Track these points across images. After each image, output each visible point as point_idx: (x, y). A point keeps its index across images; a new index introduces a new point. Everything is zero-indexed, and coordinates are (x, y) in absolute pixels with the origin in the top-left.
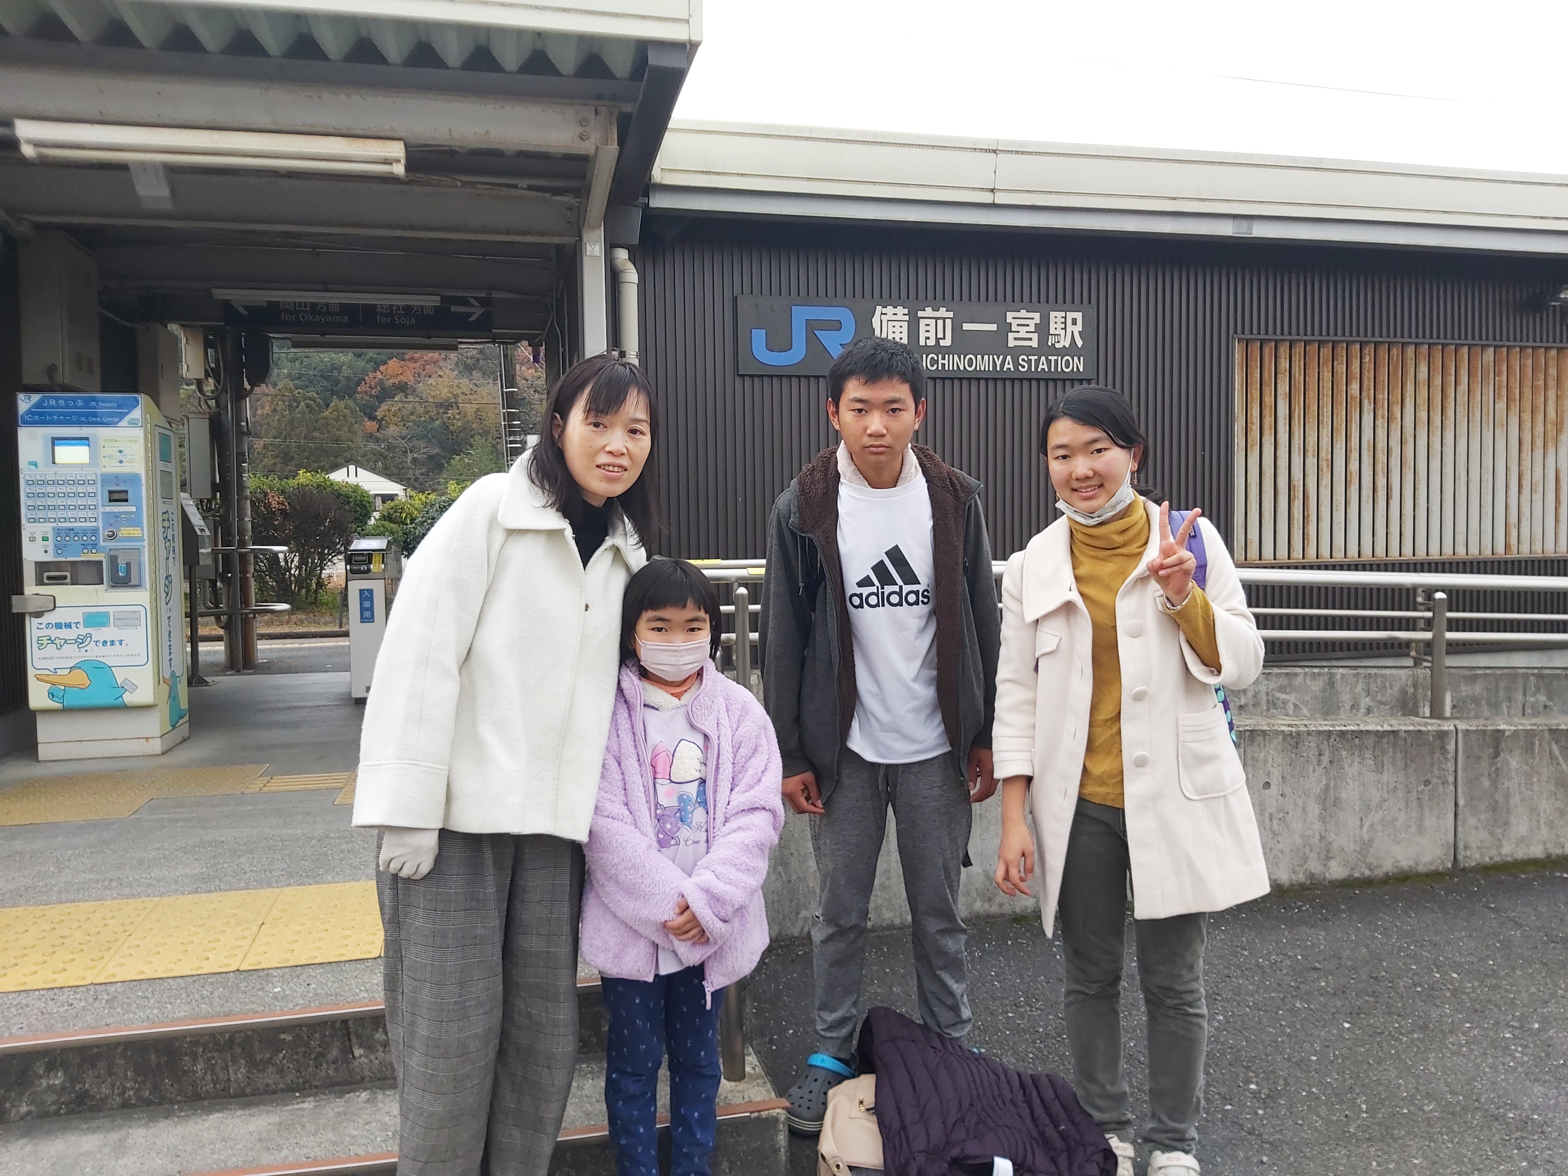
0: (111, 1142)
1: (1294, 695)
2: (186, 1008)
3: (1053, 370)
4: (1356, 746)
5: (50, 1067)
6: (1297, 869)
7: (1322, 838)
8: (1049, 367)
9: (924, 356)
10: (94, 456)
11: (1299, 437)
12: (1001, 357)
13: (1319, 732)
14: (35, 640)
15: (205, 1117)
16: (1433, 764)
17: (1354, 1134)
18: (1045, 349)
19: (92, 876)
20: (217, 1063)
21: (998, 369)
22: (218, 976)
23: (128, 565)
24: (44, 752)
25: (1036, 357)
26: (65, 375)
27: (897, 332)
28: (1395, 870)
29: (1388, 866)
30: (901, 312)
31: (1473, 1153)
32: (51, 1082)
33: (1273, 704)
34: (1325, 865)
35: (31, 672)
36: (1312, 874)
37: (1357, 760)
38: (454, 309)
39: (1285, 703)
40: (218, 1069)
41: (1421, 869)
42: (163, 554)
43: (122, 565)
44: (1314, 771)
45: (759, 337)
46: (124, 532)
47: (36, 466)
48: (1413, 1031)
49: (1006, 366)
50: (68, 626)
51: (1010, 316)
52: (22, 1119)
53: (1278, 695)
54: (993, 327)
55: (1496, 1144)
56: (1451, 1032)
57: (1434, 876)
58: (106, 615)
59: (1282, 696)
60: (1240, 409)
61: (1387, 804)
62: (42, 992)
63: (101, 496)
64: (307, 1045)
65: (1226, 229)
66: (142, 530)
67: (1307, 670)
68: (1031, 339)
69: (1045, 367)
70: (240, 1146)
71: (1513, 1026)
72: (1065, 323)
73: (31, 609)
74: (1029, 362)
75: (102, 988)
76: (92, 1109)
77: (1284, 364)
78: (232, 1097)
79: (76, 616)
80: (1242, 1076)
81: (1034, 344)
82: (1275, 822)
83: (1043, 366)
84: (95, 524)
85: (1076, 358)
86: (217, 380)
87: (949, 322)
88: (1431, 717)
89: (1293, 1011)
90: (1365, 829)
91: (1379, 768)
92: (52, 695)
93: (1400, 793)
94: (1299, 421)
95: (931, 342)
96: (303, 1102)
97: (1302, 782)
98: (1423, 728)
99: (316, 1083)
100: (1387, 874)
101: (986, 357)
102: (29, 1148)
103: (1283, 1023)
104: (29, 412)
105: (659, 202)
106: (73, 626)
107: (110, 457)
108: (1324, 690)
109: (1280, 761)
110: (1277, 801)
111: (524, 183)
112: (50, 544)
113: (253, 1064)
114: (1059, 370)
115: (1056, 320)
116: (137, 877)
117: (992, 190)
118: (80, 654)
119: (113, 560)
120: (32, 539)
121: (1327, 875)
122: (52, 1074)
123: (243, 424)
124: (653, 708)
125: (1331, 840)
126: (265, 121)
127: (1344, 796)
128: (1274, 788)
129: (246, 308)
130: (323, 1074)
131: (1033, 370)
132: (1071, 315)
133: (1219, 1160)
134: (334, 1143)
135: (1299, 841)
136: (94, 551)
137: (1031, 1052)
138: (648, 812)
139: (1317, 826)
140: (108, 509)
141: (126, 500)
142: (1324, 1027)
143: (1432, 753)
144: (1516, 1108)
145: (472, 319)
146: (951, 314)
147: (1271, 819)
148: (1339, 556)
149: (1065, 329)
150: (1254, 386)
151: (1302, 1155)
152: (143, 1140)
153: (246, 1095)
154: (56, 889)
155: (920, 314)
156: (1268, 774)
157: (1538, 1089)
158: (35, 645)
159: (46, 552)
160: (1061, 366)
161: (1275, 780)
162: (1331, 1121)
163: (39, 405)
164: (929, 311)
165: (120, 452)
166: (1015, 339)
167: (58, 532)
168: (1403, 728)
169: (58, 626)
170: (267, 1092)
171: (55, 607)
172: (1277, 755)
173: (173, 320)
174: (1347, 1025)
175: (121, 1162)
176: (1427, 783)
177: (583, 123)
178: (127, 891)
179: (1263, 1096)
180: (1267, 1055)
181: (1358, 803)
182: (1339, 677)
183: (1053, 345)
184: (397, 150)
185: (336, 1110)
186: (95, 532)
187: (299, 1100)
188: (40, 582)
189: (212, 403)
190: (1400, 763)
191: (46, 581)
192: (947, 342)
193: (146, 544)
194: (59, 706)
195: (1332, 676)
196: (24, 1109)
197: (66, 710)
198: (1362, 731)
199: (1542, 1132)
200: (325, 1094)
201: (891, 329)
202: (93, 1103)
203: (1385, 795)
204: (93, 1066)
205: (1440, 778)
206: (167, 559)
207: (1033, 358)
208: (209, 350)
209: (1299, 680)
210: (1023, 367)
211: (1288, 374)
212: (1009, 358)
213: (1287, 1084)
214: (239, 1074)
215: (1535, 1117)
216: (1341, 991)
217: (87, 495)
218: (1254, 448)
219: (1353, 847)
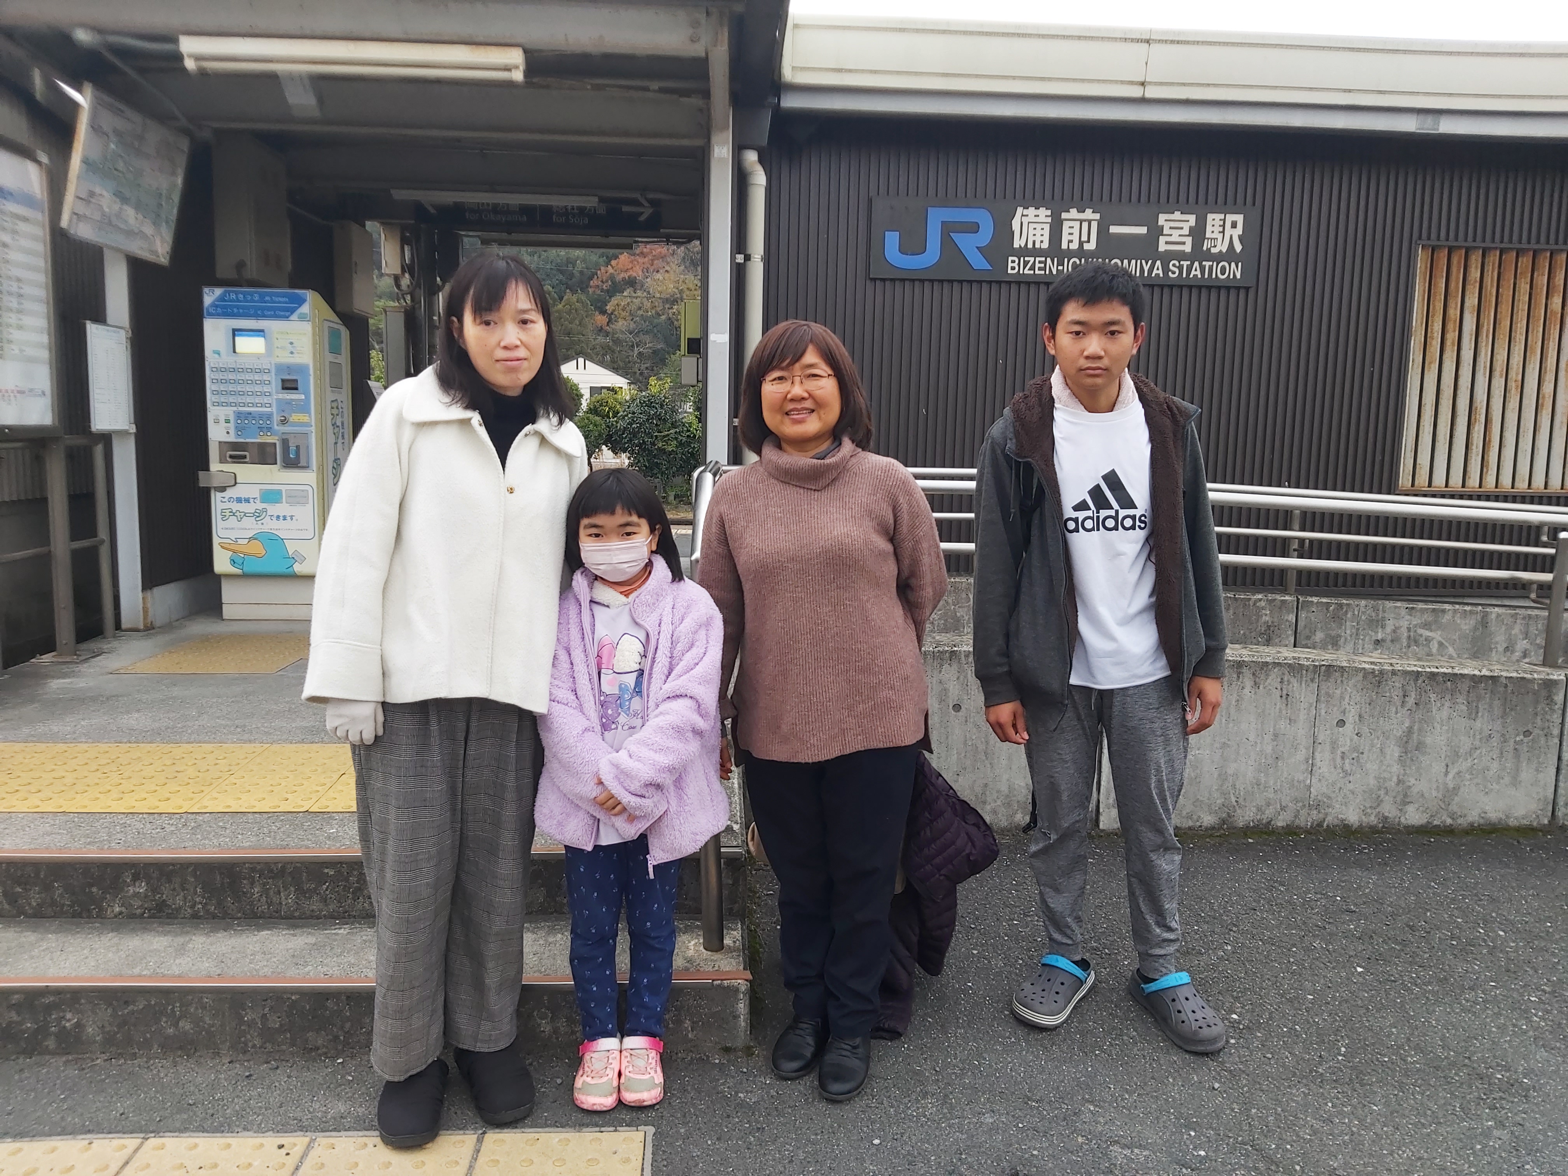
0: (175, 945)
1: (1439, 633)
2: (253, 839)
3: (1206, 276)
4: (1447, 689)
5: (136, 878)
6: (1369, 810)
7: (1400, 782)
8: (1203, 273)
9: (1066, 260)
10: (269, 346)
11: (1486, 354)
12: (1150, 262)
13: (1406, 673)
14: (219, 512)
15: (256, 933)
16: (1536, 714)
17: (1322, 1074)
18: (1199, 254)
19: (223, 722)
20: (270, 888)
21: (1146, 275)
22: (291, 814)
23: (298, 447)
24: (228, 611)
25: (1189, 263)
26: (252, 270)
27: (1038, 235)
28: (1482, 821)
29: (1473, 817)
30: (1044, 214)
31: (1439, 1107)
32: (138, 890)
33: (1414, 641)
34: (1401, 810)
35: (216, 541)
36: (1386, 818)
37: (1447, 704)
38: (626, 209)
39: (1428, 640)
40: (271, 892)
41: (1512, 822)
42: (331, 439)
43: (293, 448)
44: (1396, 713)
45: (892, 240)
46: (295, 417)
47: (219, 354)
48: (1430, 983)
49: (1155, 272)
50: (247, 501)
51: (1162, 218)
52: (116, 916)
53: (1421, 631)
54: (1143, 230)
55: (1469, 1102)
56: (1471, 988)
57: (1527, 831)
58: (279, 492)
59: (1428, 633)
60: (1419, 322)
61: (1478, 751)
62: (145, 816)
63: (276, 385)
64: (347, 880)
65: (1408, 125)
66: (310, 417)
67: (1457, 606)
68: (1184, 243)
69: (1198, 273)
70: (275, 960)
71: (1543, 990)
72: (1224, 226)
73: (215, 483)
74: (1180, 268)
75: (193, 816)
76: (169, 916)
77: (1475, 274)
78: (283, 919)
79: (253, 492)
80: (1227, 1004)
81: (1188, 248)
82: (1347, 761)
83: (1196, 272)
84: (269, 409)
85: (1233, 265)
86: (412, 275)
87: (1094, 225)
88: (1544, 664)
89: (1308, 950)
90: (1450, 776)
91: (1473, 714)
92: (233, 562)
93: (1494, 742)
94: (1487, 336)
95: (1074, 246)
96: (340, 928)
97: (1381, 723)
98: (1528, 676)
99: (354, 913)
100: (1471, 825)
101: (1133, 262)
102: (116, 940)
103: (1292, 960)
104: (213, 305)
105: (790, 102)
106: (251, 501)
107: (283, 348)
108: (1475, 629)
109: (1358, 698)
110: (1351, 740)
111: (655, 85)
112: (232, 425)
113: (301, 891)
114: (1214, 276)
115: (1213, 223)
116: (260, 725)
117: (1143, 84)
118: (257, 526)
119: (285, 443)
120: (217, 422)
121: (1403, 820)
122: (137, 884)
123: (435, 318)
124: (604, 605)
125: (1410, 784)
126: (394, 30)
127: (1429, 740)
128: (1349, 728)
129: (433, 206)
130: (360, 906)
131: (1184, 276)
132: (1230, 218)
133: (1171, 1080)
134: (351, 965)
135: (1372, 782)
136: (269, 434)
137: (1021, 959)
138: (592, 698)
139: (1396, 768)
140: (281, 396)
141: (296, 389)
142: (1333, 968)
143: (1537, 702)
144: (1509, 1070)
145: (642, 218)
146: (1097, 216)
147: (1343, 758)
148: (1522, 486)
149: (1223, 232)
150: (1438, 297)
151: (1258, 1086)
152: (200, 946)
153: (294, 918)
154: (189, 731)
155: (1064, 215)
156: (1344, 712)
157: (1542, 1054)
158: (219, 517)
159: (228, 433)
160: (1217, 273)
161: (1351, 718)
162: (1303, 1059)
163: (221, 298)
164: (1074, 213)
165: (291, 343)
166: (1167, 243)
167: (239, 415)
168: (1504, 674)
169: (239, 500)
170: (312, 917)
171: (236, 483)
172: (1355, 692)
173: (372, 218)
174: (1359, 969)
175: (177, 961)
176: (1527, 733)
177: (695, 24)
178: (246, 737)
179: (1241, 1027)
180: (1261, 988)
181: (1444, 748)
182: (1493, 616)
183: (1209, 250)
184: (516, 57)
185: (364, 938)
186: (269, 416)
187: (337, 926)
188: (222, 461)
189: (408, 298)
190: (1497, 711)
191: (229, 459)
192: (1091, 246)
193: (313, 429)
194: (239, 572)
195: (1486, 615)
196: (117, 909)
197: (246, 576)
198: (1456, 674)
199: (1525, 1096)
200: (360, 924)
201: (1031, 232)
202: (170, 911)
203: (1477, 743)
204: (170, 881)
205: (1543, 730)
206: (336, 443)
207: (1185, 264)
208: (406, 248)
209: (1447, 617)
210: (1174, 273)
211: (1478, 285)
212: (1158, 263)
213: (1271, 1018)
214: (289, 899)
215: (1525, 1081)
216: (1367, 937)
217: (263, 383)
218: (1432, 365)
219: (1434, 794)
